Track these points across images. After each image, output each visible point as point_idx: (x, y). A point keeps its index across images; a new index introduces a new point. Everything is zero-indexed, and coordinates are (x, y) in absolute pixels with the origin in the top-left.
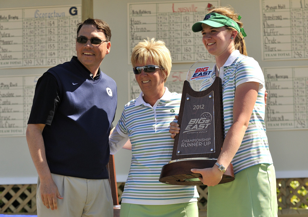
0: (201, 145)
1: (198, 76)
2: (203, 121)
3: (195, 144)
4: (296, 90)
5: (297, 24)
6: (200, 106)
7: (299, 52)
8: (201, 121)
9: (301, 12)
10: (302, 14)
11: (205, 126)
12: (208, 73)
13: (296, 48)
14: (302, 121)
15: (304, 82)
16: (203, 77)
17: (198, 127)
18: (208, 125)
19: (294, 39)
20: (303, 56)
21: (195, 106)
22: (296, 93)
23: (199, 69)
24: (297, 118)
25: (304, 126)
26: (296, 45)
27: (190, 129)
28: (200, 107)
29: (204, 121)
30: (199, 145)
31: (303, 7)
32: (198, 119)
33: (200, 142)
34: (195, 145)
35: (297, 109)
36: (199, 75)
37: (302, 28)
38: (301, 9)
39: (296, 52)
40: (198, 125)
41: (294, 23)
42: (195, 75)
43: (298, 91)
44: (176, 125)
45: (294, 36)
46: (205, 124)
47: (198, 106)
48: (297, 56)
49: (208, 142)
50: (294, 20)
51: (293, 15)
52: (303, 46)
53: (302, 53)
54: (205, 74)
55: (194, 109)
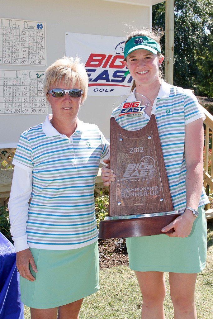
0: (146, 194)
1: (127, 112)
2: (144, 167)
3: (139, 193)
4: (5, 86)
5: (7, 38)
6: (138, 148)
7: (8, 59)
8: (143, 166)
9: (9, 30)
10: (10, 32)
11: (148, 172)
12: (140, 109)
13: (6, 56)
14: (9, 109)
15: (11, 81)
16: (135, 114)
17: (139, 174)
18: (151, 171)
19: (5, 49)
20: (11, 63)
21: (131, 149)
22: (6, 89)
23: (127, 104)
24: (6, 106)
25: (11, 112)
26: (6, 54)
27: (129, 176)
28: (137, 150)
29: (146, 167)
30: (144, 194)
31: (11, 26)
32: (138, 164)
33: (145, 190)
34: (139, 195)
35: (6, 100)
36: (129, 111)
37: (10, 42)
38: (10, 28)
39: (6, 59)
40: (139, 171)
41: (4, 38)
42: (123, 110)
43: (7, 87)
44: (110, 171)
45: (4, 47)
46: (147, 170)
47: (135, 149)
48: (6, 62)
49: (155, 191)
50: (4, 36)
51: (4, 32)
52: (11, 55)
53: (10, 60)
54: (136, 110)
55: (130, 152)
